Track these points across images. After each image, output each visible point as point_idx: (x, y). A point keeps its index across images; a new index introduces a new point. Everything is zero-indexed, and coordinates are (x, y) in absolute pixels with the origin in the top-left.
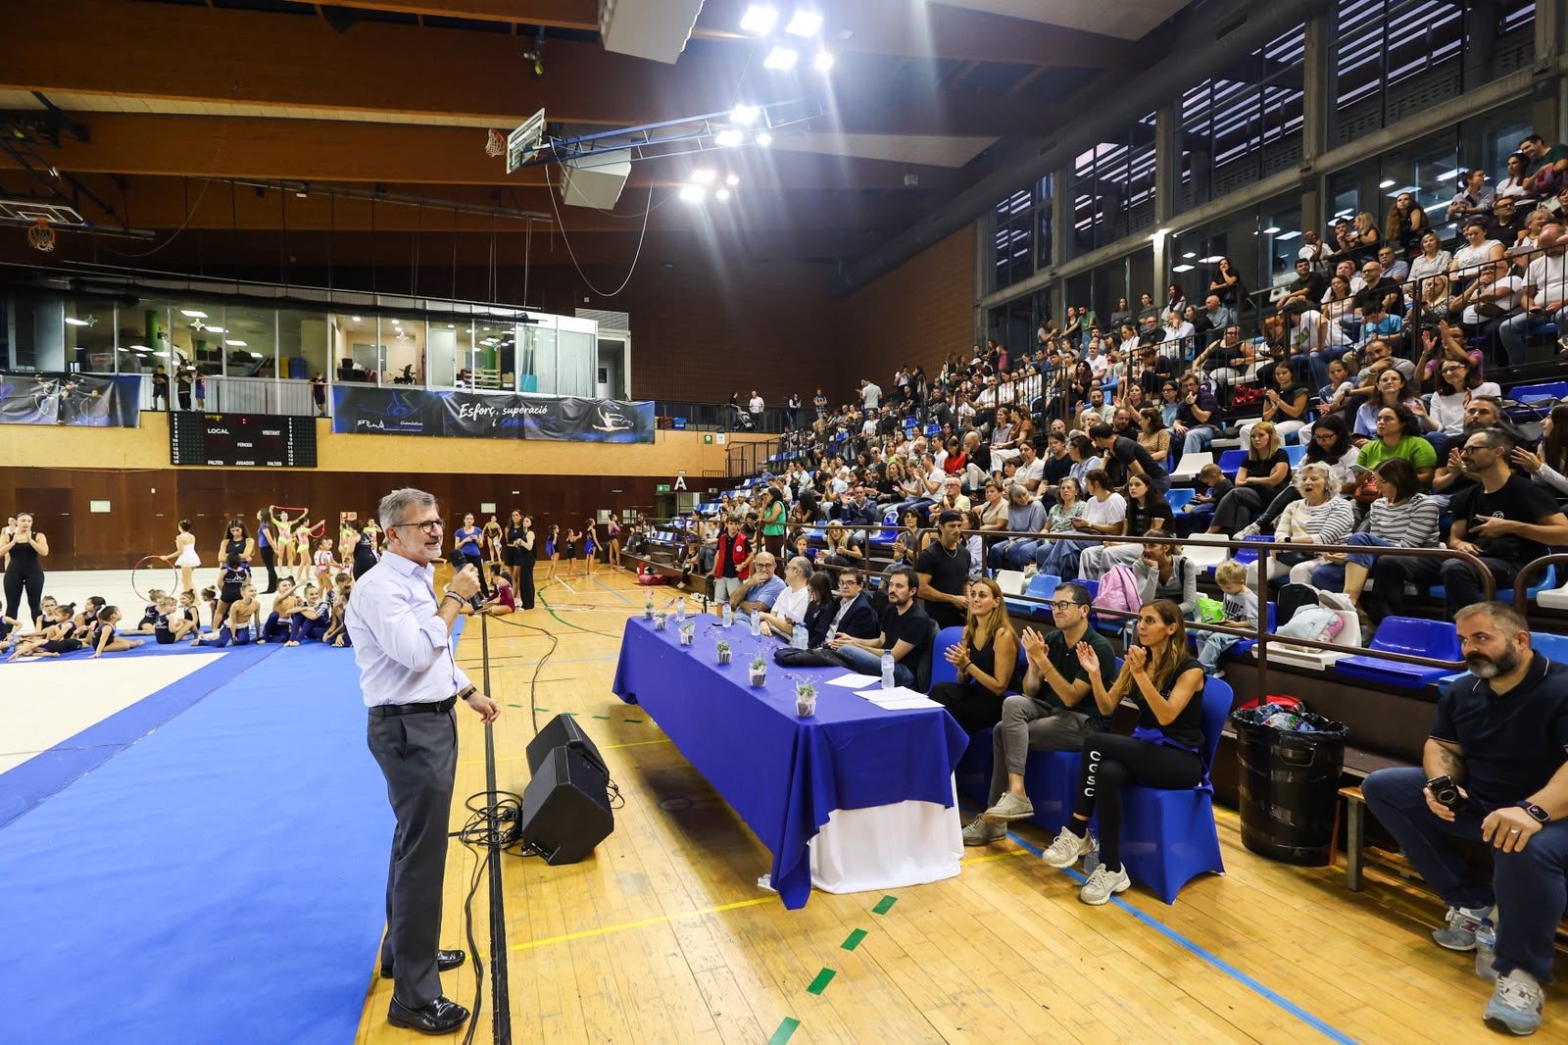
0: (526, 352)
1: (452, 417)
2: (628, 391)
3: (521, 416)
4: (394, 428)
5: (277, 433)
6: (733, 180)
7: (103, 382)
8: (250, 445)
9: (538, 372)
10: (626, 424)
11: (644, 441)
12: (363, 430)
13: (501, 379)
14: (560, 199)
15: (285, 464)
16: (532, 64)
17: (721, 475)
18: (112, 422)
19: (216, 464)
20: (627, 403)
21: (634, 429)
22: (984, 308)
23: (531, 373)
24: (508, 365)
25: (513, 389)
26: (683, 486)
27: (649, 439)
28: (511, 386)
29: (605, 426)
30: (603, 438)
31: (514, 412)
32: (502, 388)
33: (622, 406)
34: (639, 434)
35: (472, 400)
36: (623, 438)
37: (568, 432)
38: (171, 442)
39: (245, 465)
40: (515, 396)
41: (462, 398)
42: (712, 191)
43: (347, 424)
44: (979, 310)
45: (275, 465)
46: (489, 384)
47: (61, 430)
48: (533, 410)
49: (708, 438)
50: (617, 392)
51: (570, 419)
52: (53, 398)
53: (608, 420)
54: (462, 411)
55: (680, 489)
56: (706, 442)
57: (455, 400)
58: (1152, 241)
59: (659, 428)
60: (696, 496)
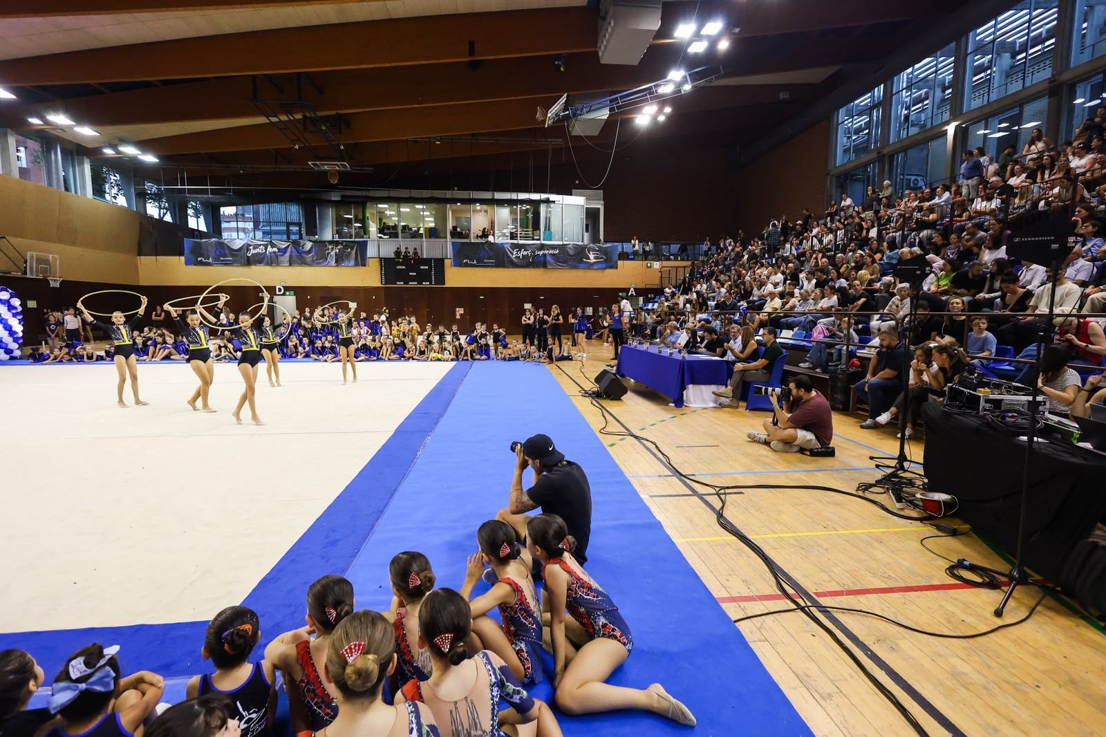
0: (546, 218)
1: (510, 257)
2: (602, 237)
3: (544, 255)
4: (481, 264)
5: (427, 267)
6: (668, 110)
7: (352, 244)
8: (415, 274)
9: (553, 229)
10: (601, 258)
11: (611, 267)
12: (466, 265)
13: (533, 234)
14: (569, 132)
15: (431, 284)
16: (559, 66)
17: (656, 287)
18: (356, 264)
19: (400, 284)
20: (601, 245)
21: (606, 261)
22: (833, 176)
23: (549, 230)
24: (536, 226)
25: (539, 240)
26: (634, 293)
27: (615, 267)
28: (538, 237)
29: (590, 259)
30: (590, 266)
31: (541, 253)
32: (533, 239)
33: (599, 247)
34: (608, 262)
35: (519, 247)
36: (600, 266)
37: (570, 263)
38: (381, 273)
39: (413, 284)
40: (542, 244)
41: (515, 246)
42: (655, 118)
43: (458, 263)
44: (829, 177)
45: (426, 284)
46: (526, 237)
47: (336, 268)
48: (551, 252)
49: (649, 265)
50: (595, 239)
51: (570, 255)
52: (333, 253)
53: (592, 256)
54: (515, 253)
55: (632, 295)
56: (647, 267)
57: (511, 248)
58: (947, 130)
59: (619, 259)
60: (641, 299)
